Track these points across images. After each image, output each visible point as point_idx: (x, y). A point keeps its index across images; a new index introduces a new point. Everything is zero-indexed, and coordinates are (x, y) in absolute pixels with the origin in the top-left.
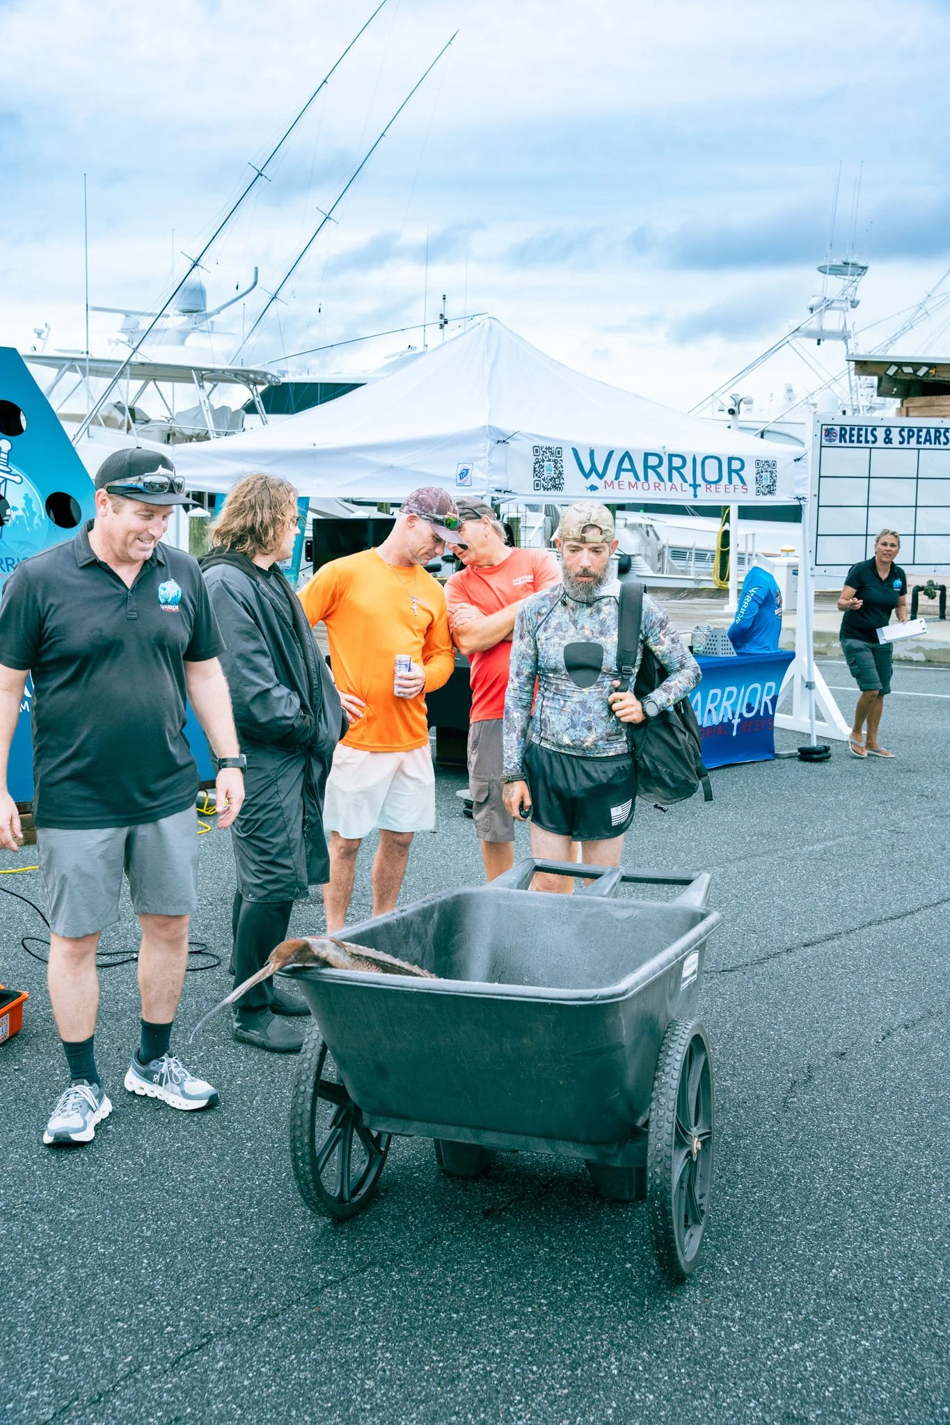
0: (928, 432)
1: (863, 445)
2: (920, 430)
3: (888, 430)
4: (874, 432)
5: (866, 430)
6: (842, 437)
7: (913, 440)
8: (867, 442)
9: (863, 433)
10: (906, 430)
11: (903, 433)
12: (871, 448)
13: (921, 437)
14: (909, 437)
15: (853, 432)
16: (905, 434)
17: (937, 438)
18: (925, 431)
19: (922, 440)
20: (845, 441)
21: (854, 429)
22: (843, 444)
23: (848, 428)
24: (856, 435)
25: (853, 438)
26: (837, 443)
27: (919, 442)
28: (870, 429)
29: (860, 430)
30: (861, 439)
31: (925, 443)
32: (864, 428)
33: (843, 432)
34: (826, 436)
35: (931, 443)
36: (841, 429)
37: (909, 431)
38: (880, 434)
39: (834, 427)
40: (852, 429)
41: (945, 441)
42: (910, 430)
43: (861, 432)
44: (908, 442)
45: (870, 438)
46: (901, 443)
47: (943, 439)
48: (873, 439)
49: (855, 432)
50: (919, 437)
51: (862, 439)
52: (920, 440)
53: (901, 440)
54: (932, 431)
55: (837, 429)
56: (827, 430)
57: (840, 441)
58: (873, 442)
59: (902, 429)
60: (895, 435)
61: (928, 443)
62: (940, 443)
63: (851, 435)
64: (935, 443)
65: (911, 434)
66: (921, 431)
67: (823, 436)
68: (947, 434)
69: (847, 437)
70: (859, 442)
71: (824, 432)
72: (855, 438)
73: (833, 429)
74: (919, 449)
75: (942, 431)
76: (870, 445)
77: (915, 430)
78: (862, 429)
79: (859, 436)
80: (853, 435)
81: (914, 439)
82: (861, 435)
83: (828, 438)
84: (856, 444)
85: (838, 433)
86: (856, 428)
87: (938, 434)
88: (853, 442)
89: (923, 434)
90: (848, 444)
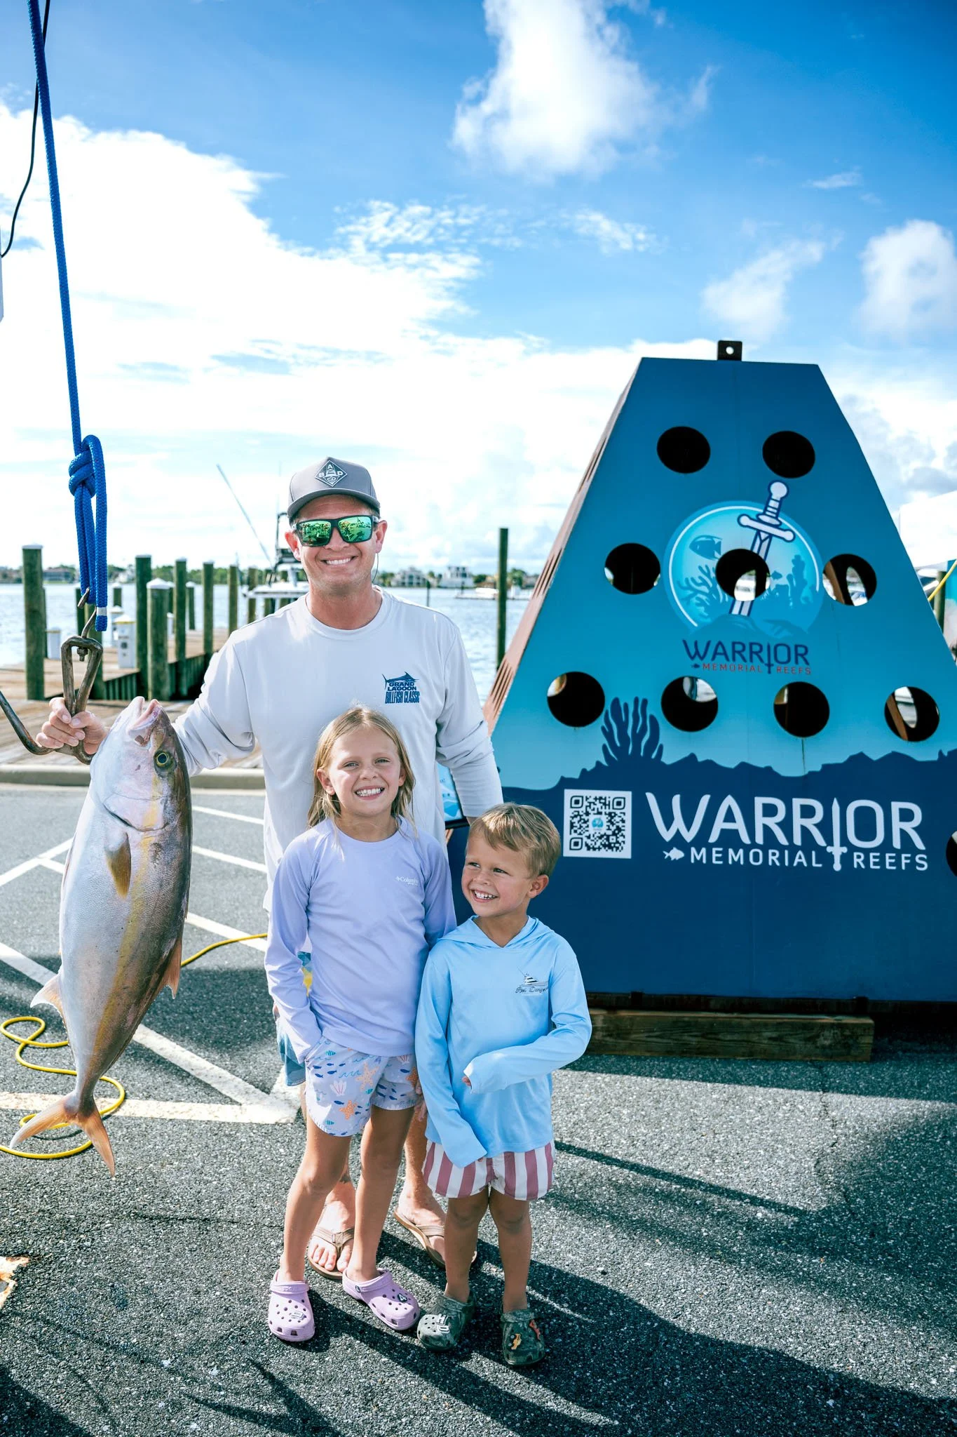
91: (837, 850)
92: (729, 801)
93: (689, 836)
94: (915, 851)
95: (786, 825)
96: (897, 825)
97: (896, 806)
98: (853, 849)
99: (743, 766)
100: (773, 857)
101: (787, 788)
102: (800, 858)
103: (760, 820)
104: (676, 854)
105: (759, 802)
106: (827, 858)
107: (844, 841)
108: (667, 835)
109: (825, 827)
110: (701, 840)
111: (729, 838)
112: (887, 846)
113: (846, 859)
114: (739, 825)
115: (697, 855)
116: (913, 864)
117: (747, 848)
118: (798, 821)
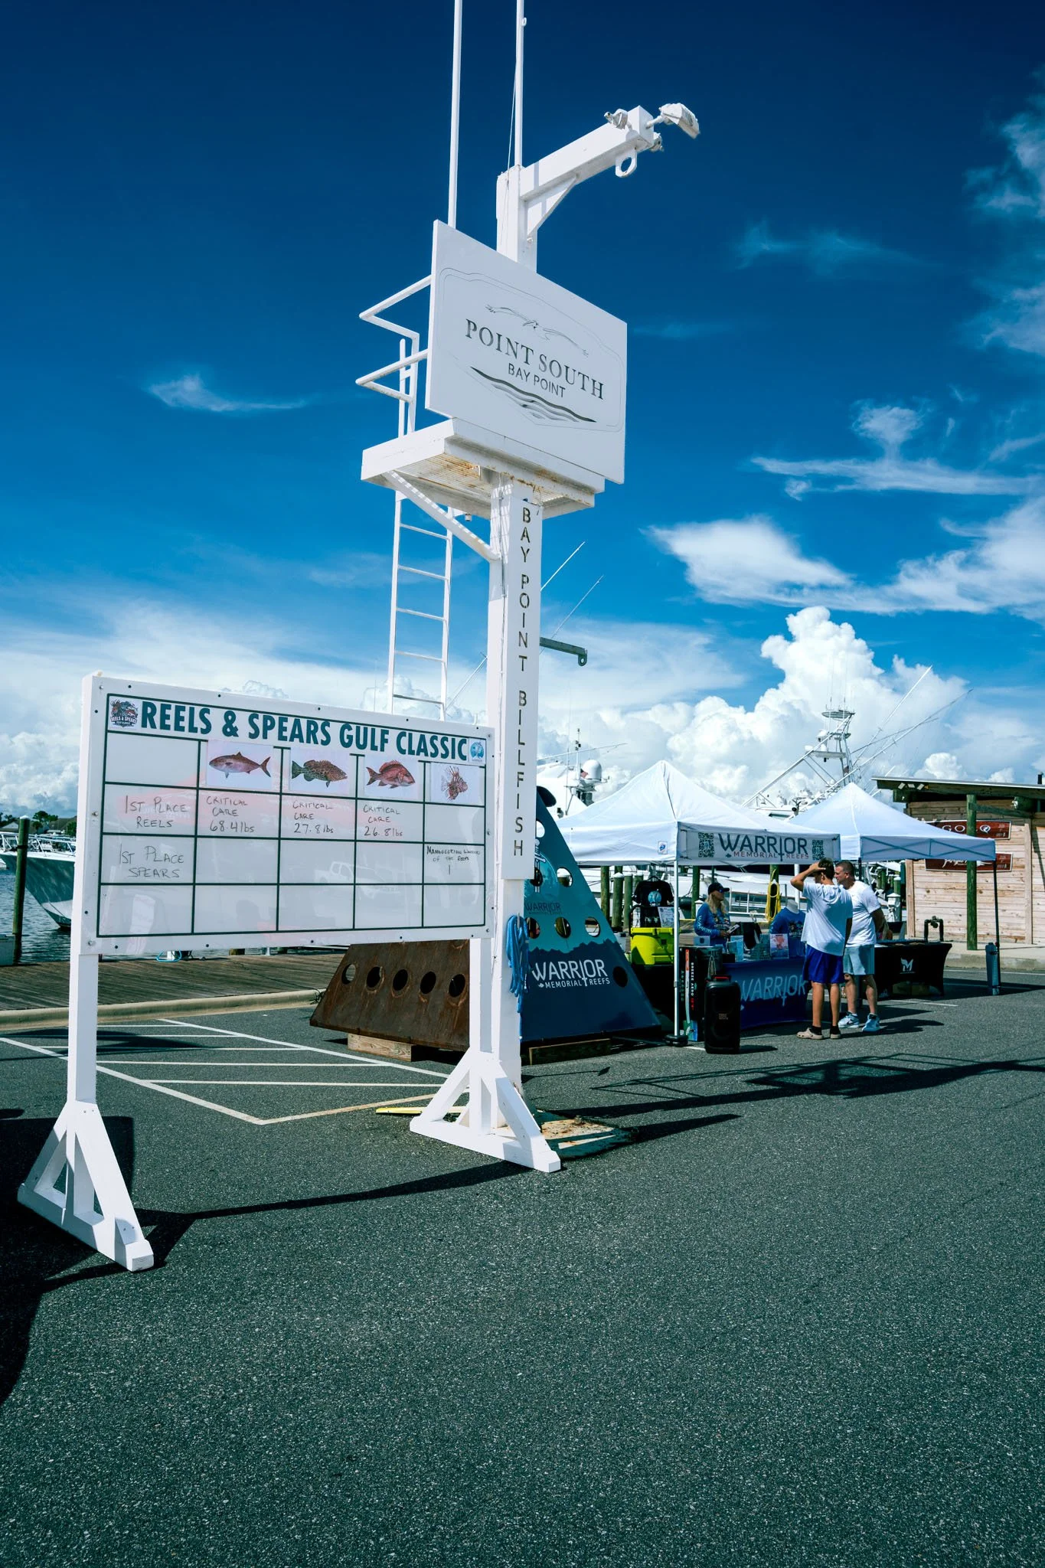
0: (297, 723)
1: (186, 734)
2: (283, 718)
3: (230, 715)
4: (206, 715)
5: (192, 711)
6: (147, 718)
7: (273, 734)
8: (193, 729)
9: (185, 714)
10: (261, 716)
11: (255, 720)
12: (200, 741)
13: (285, 729)
14: (266, 728)
15: (167, 712)
16: (259, 722)
17: (312, 734)
18: (291, 720)
19: (287, 734)
20: (153, 726)
21: (169, 707)
22: (148, 730)
23: (158, 705)
24: (172, 718)
25: (167, 722)
26: (137, 727)
27: (282, 738)
28: (197, 710)
29: (179, 709)
30: (181, 724)
31: (292, 740)
32: (188, 707)
33: (149, 710)
34: (115, 715)
35: (301, 741)
36: (145, 705)
37: (265, 719)
38: (217, 718)
39: (131, 701)
40: (164, 708)
41: (325, 739)
42: (268, 716)
43: (182, 714)
44: (265, 737)
45: (198, 723)
46: (252, 736)
47: (320, 736)
48: (204, 727)
49: (171, 712)
50: (282, 729)
51: (185, 724)
52: (284, 734)
53: (253, 732)
54: (304, 723)
55: (138, 705)
56: (117, 705)
57: (144, 725)
58: (204, 731)
59: (254, 715)
60: (242, 722)
61: (296, 740)
62: (316, 742)
63: (164, 717)
64: (308, 741)
65: (269, 723)
66: (286, 720)
67: (110, 715)
68: (327, 728)
69: (157, 718)
70: (178, 728)
71: (111, 708)
72: (171, 722)
73: (127, 704)
74: (282, 749)
75: (320, 723)
76: (199, 735)
77: (276, 718)
78: (183, 709)
79: (179, 718)
80: (168, 717)
81: (275, 731)
82: (182, 719)
83: (116, 718)
84: (172, 732)
85: (140, 712)
86: (173, 706)
87: (312, 728)
88: (164, 727)
89: (289, 724)
90: (158, 731)
91: (585, 979)
92: (551, 964)
93: (544, 978)
94: (606, 977)
95: (569, 971)
96: (598, 968)
97: (597, 961)
98: (589, 978)
99: (552, 951)
100: (558, 984)
101: (567, 957)
102: (576, 983)
103: (562, 970)
104: (541, 985)
105: (560, 963)
106: (582, 982)
107: (586, 976)
108: (538, 979)
109: (579, 970)
110: (547, 979)
111: (555, 978)
112: (597, 976)
113: (588, 981)
114: (556, 973)
115: (548, 985)
116: (606, 982)
117: (561, 981)
118: (572, 970)
